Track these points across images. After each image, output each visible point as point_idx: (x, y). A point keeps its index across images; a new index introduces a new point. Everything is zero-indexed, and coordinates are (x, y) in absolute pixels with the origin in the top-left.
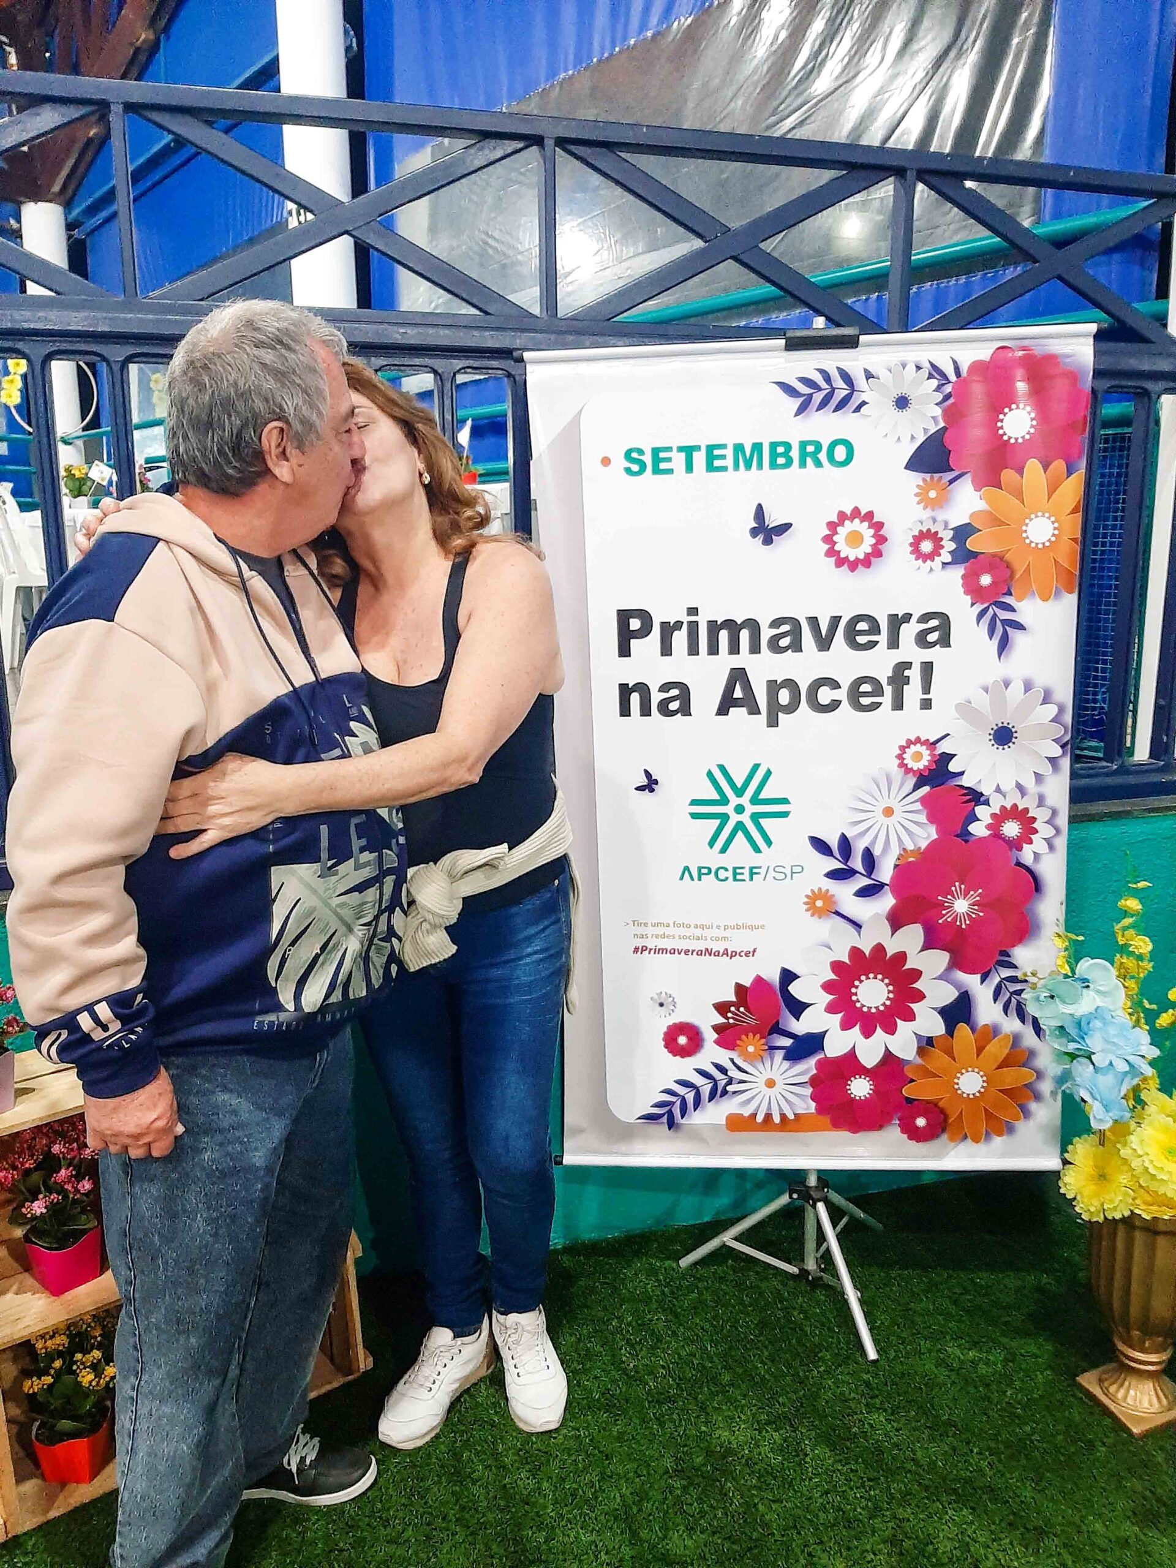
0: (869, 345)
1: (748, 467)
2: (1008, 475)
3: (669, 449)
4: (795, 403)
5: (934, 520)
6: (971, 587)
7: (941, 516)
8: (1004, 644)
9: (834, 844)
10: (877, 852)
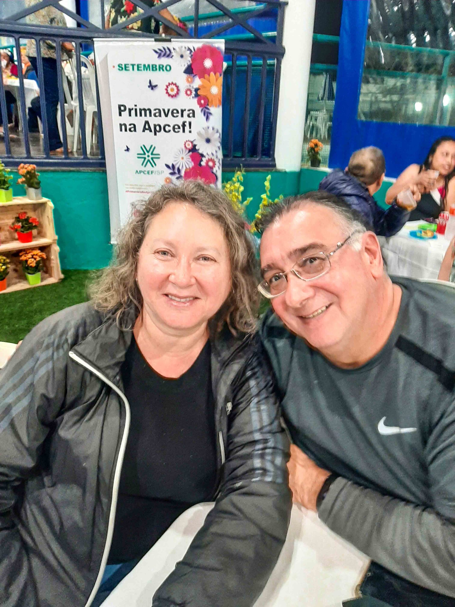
0: (174, 41)
1: (147, 70)
2: (206, 76)
3: (128, 64)
4: (157, 55)
5: (190, 86)
6: (199, 103)
7: (192, 85)
8: (207, 118)
9: (171, 166)
10: (180, 168)
